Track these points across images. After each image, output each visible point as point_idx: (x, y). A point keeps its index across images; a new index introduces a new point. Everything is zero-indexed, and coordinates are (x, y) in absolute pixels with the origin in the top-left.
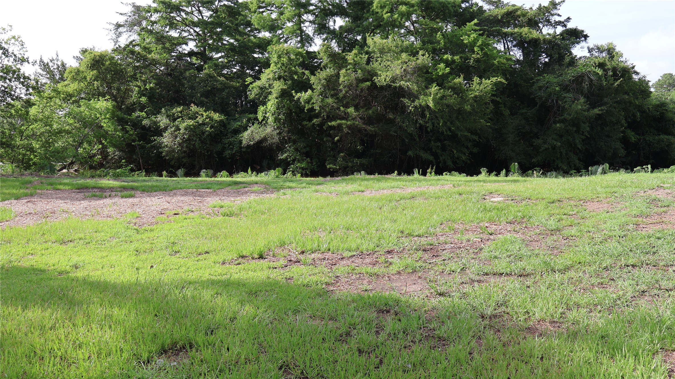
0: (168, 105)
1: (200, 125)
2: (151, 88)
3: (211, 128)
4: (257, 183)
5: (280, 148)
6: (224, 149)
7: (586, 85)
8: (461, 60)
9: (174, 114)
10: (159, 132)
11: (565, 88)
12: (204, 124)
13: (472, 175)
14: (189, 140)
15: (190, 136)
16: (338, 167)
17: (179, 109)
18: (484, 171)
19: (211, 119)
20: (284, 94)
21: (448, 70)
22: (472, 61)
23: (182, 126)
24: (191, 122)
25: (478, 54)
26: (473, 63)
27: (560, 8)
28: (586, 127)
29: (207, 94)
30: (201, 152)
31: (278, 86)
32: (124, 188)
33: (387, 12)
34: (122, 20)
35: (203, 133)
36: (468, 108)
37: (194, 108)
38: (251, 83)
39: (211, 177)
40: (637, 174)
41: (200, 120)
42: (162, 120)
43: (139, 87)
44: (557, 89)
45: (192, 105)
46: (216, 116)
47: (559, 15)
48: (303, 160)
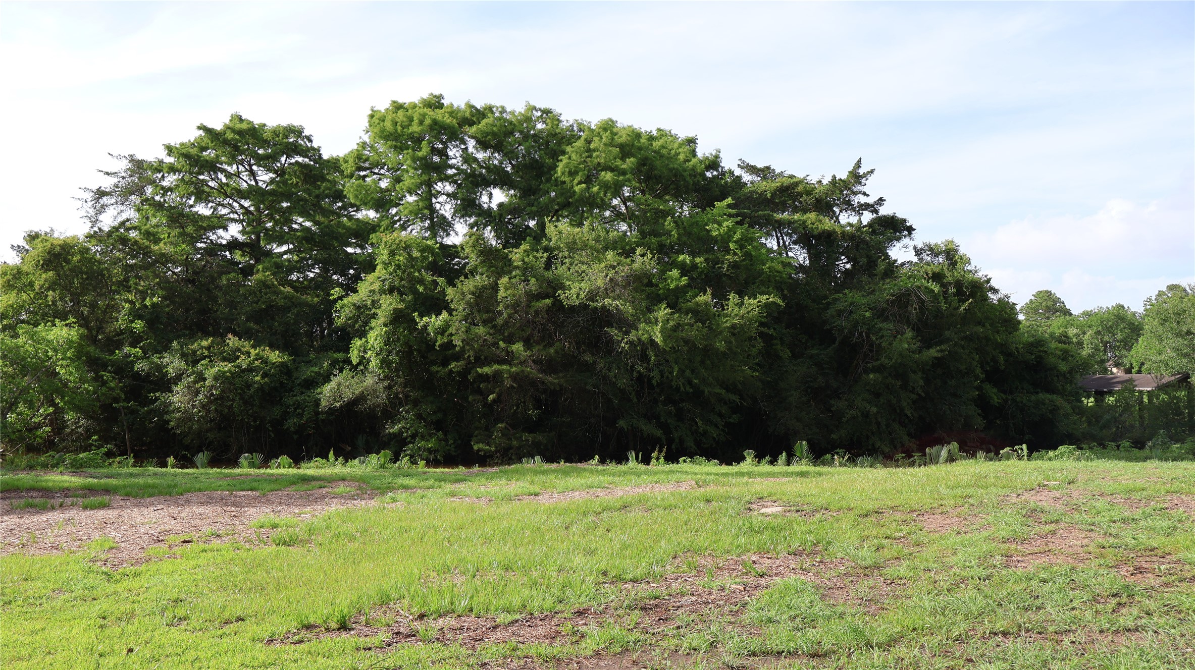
0: (184, 335)
1: (243, 371)
2: (154, 305)
3: (263, 377)
4: (343, 480)
5: (390, 414)
6: (285, 415)
7: (913, 309)
8: (708, 264)
9: (195, 352)
10: (165, 384)
11: (881, 314)
12: (250, 370)
13: (729, 463)
14: (220, 398)
15: (223, 391)
16: (493, 449)
17: (205, 343)
18: (749, 455)
19: (265, 361)
20: (398, 319)
21: (684, 281)
22: (726, 266)
23: (210, 373)
24: (227, 367)
25: (735, 254)
26: (728, 270)
27: (867, 182)
28: (917, 380)
29: (259, 316)
30: (242, 420)
31: (388, 304)
32: (91, 491)
33: (580, 183)
34: (107, 183)
35: (248, 386)
36: (721, 345)
37: (232, 341)
38: (340, 298)
39: (259, 468)
40: (1004, 463)
41: (243, 362)
42: (173, 363)
43: (131, 302)
44: (867, 314)
45: (230, 336)
46: (275, 356)
47: (865, 194)
48: (431, 436)
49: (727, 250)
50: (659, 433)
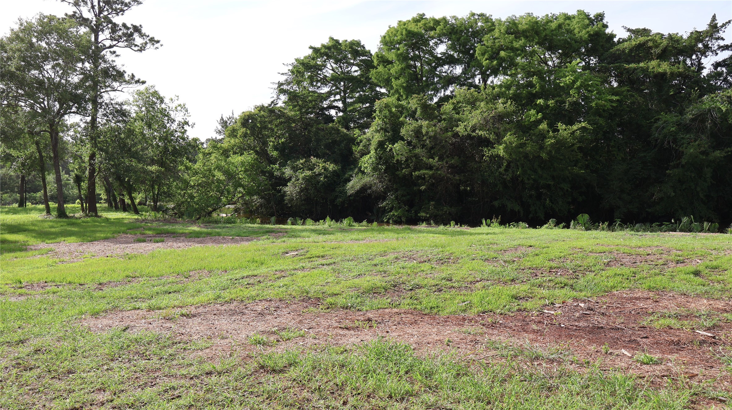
0: (294, 158)
1: (317, 175)
2: (282, 142)
3: (325, 178)
5: (382, 197)
6: (337, 197)
7: (708, 124)
8: (557, 104)
9: (297, 165)
10: (284, 182)
11: (685, 128)
12: (320, 174)
14: (306, 188)
15: (306, 185)
16: (428, 216)
17: (301, 161)
19: (325, 169)
20: (381, 145)
21: (540, 116)
22: (567, 104)
23: (301, 176)
24: (308, 173)
25: (574, 97)
26: (568, 107)
27: (725, 30)
29: (329, 146)
30: (317, 200)
31: (378, 138)
33: (486, 60)
34: (283, 79)
35: (318, 182)
36: (544, 155)
37: (313, 160)
38: (359, 136)
41: (316, 170)
42: (288, 171)
43: (273, 142)
44: (673, 129)
45: (312, 157)
46: (331, 167)
48: (400, 208)
49: (569, 94)
50: (517, 208)
